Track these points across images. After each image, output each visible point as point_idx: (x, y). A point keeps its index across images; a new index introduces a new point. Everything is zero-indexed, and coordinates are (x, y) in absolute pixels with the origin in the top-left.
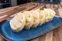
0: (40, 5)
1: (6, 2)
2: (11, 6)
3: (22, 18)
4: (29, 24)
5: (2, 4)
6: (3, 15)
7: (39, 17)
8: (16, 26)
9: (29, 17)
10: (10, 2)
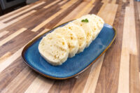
8: (57, 56)
9: (72, 38)
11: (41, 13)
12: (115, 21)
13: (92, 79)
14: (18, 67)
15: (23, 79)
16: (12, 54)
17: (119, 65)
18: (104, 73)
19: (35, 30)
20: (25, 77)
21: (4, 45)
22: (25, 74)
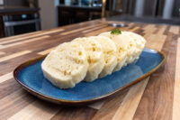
0: (126, 26)
1: (24, 16)
2: (40, 29)
3: (80, 54)
4: (98, 66)
5: (14, 24)
6: (20, 51)
7: (115, 50)
8: (68, 72)
10: (38, 17)
11: (55, 38)
13: (125, 113)
14: (5, 90)
15: (7, 105)
17: (172, 98)
18: (146, 107)
20: (12, 103)
22: (13, 99)
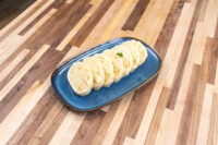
12: (161, 33)
16: (42, 83)
19: (60, 48)
21: (30, 70)
